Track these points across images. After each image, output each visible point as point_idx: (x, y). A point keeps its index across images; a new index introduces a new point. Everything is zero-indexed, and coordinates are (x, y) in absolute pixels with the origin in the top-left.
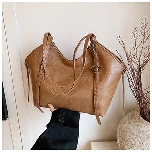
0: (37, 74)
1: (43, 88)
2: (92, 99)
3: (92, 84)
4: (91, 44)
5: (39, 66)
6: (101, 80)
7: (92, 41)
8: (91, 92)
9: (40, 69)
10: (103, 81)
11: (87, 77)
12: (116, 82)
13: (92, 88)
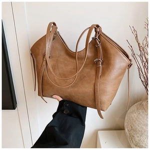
0: (41, 64)
1: (46, 79)
2: (93, 93)
3: (94, 78)
6: (103, 74)
7: (96, 32)
8: (92, 86)
9: (43, 60)
10: (106, 75)
11: (89, 70)
12: (120, 77)
13: (94, 82)
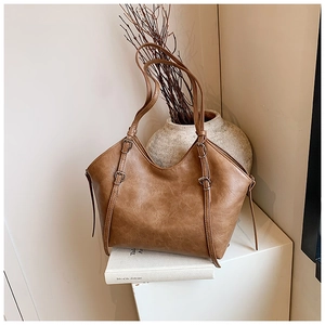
9: (113, 184)
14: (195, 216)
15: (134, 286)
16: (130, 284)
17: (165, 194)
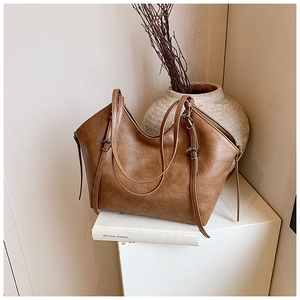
2: (187, 200)
4: (186, 112)
5: (99, 145)
6: (202, 170)
7: (187, 108)
8: (186, 190)
9: (101, 150)
14: (181, 185)
15: (120, 244)
16: (116, 243)
17: (153, 162)
